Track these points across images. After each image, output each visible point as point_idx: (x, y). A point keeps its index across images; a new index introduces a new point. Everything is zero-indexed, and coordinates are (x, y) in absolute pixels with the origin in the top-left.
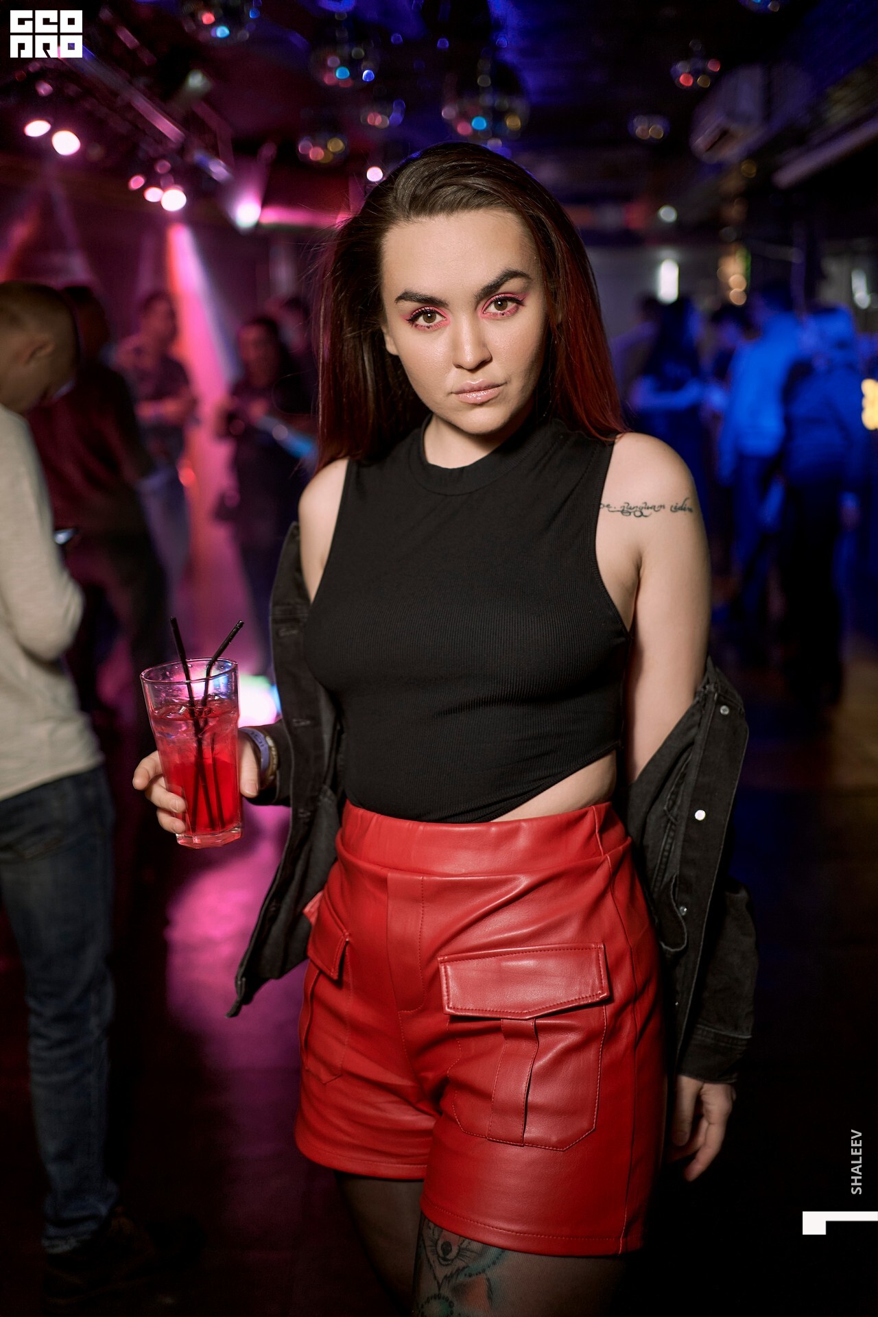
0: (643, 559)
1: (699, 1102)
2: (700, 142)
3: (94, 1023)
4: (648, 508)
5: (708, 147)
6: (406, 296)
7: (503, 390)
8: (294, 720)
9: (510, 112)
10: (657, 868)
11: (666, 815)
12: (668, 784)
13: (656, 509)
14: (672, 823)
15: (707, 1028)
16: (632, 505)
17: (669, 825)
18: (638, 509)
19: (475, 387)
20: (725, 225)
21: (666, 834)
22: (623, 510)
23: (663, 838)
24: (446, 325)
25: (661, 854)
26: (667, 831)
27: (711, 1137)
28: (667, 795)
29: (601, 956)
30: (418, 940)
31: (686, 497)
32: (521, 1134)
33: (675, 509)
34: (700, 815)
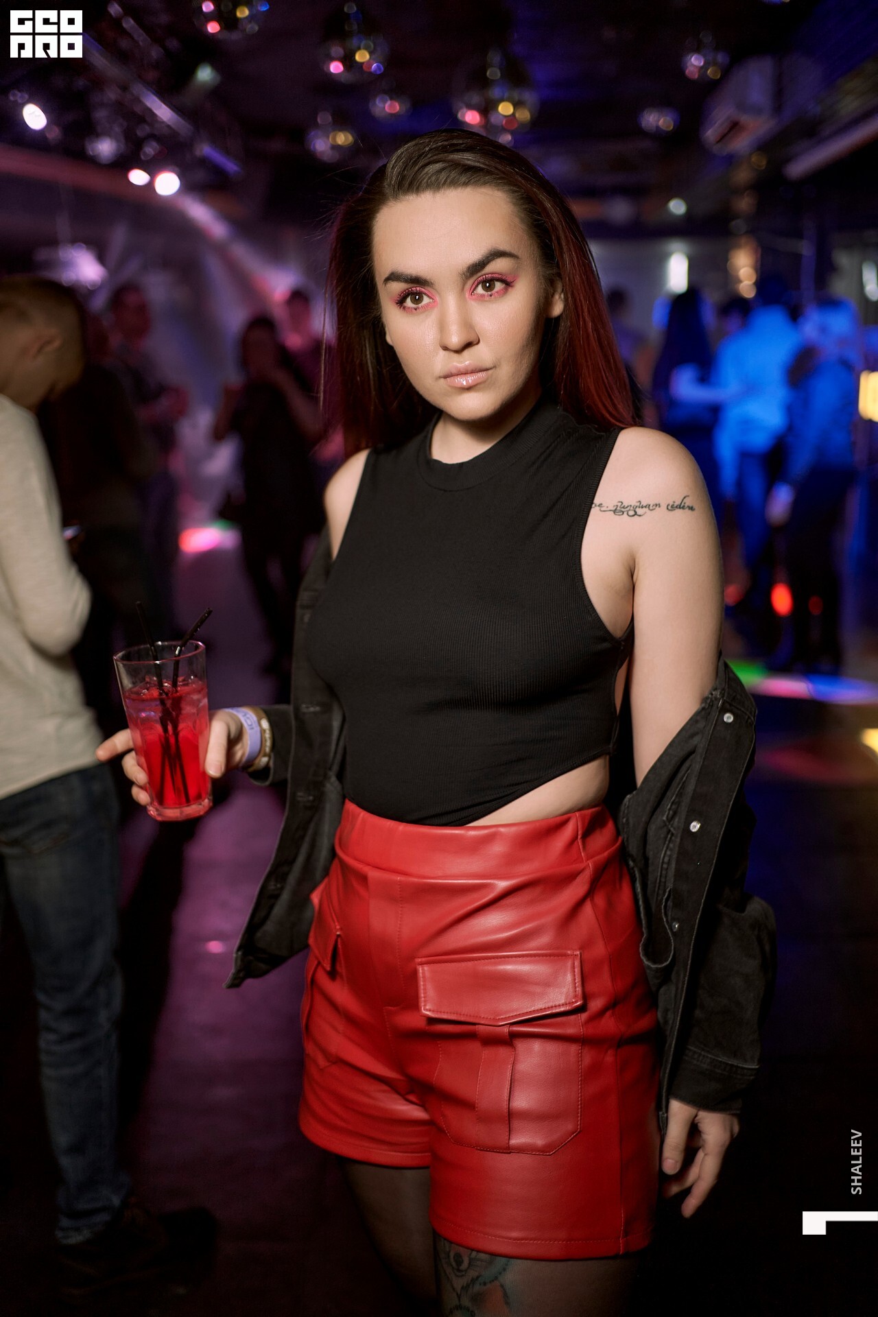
0: (637, 560)
1: (694, 1131)
2: (711, 134)
4: (642, 507)
5: (718, 140)
6: (394, 277)
7: (492, 375)
8: (304, 706)
10: (658, 881)
11: (666, 825)
12: (669, 794)
13: (651, 508)
14: (672, 834)
15: (703, 1053)
16: (626, 504)
17: (669, 836)
18: (632, 508)
19: (462, 370)
20: (735, 218)
21: (666, 846)
22: (616, 509)
23: (662, 850)
24: (433, 307)
25: (660, 867)
26: (667, 842)
27: (706, 1170)
28: (667, 805)
29: (577, 963)
30: (397, 940)
31: (685, 495)
32: (507, 1142)
33: (672, 508)
34: (695, 827)
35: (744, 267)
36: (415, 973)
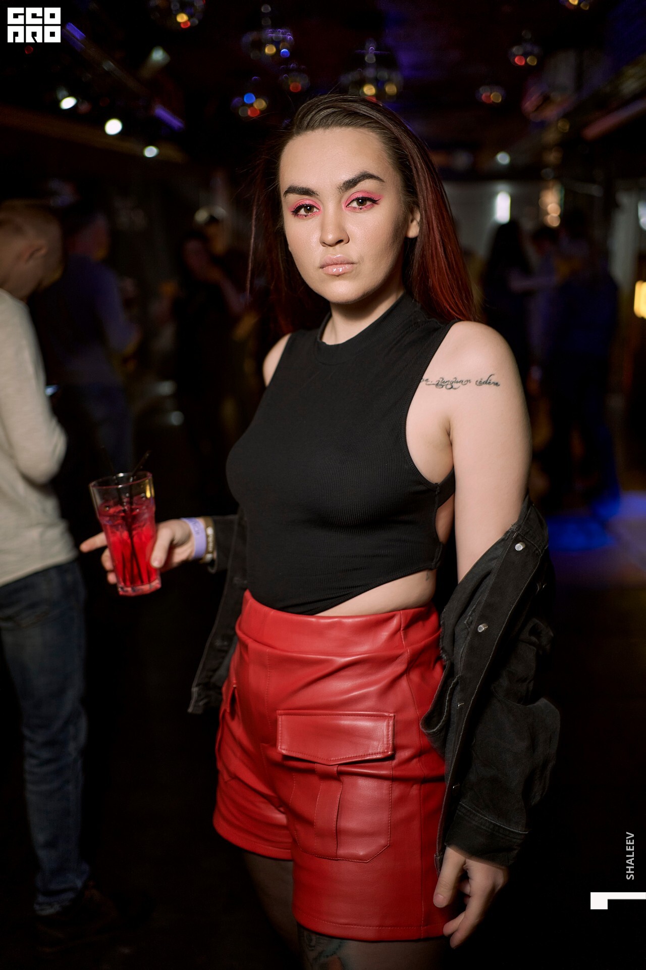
0: (451, 423)
3: (73, 748)
4: (457, 383)
5: (535, 109)
7: (356, 268)
9: (389, 81)
11: (466, 628)
13: (463, 383)
16: (445, 380)
18: (449, 383)
19: (335, 261)
20: (546, 166)
21: (465, 644)
22: (437, 384)
23: (462, 647)
24: (318, 215)
28: (469, 612)
29: (391, 723)
30: (266, 695)
31: (491, 374)
32: (335, 851)
33: (480, 383)
34: (482, 628)
35: (552, 203)
36: (275, 723)
